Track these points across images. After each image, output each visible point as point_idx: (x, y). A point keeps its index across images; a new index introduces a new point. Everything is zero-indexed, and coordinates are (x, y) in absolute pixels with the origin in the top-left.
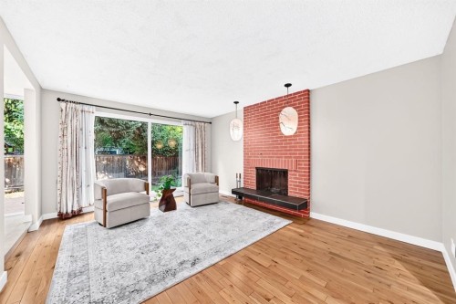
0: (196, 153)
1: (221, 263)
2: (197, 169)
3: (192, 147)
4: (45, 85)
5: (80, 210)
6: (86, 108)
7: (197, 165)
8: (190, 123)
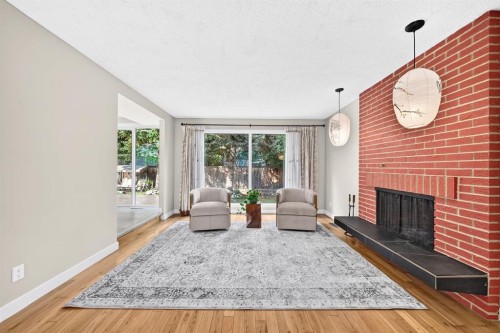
0: (302, 165)
1: (226, 313)
2: (303, 184)
3: (297, 157)
4: (176, 114)
5: (188, 212)
6: (198, 128)
7: (303, 179)
8: (294, 129)
